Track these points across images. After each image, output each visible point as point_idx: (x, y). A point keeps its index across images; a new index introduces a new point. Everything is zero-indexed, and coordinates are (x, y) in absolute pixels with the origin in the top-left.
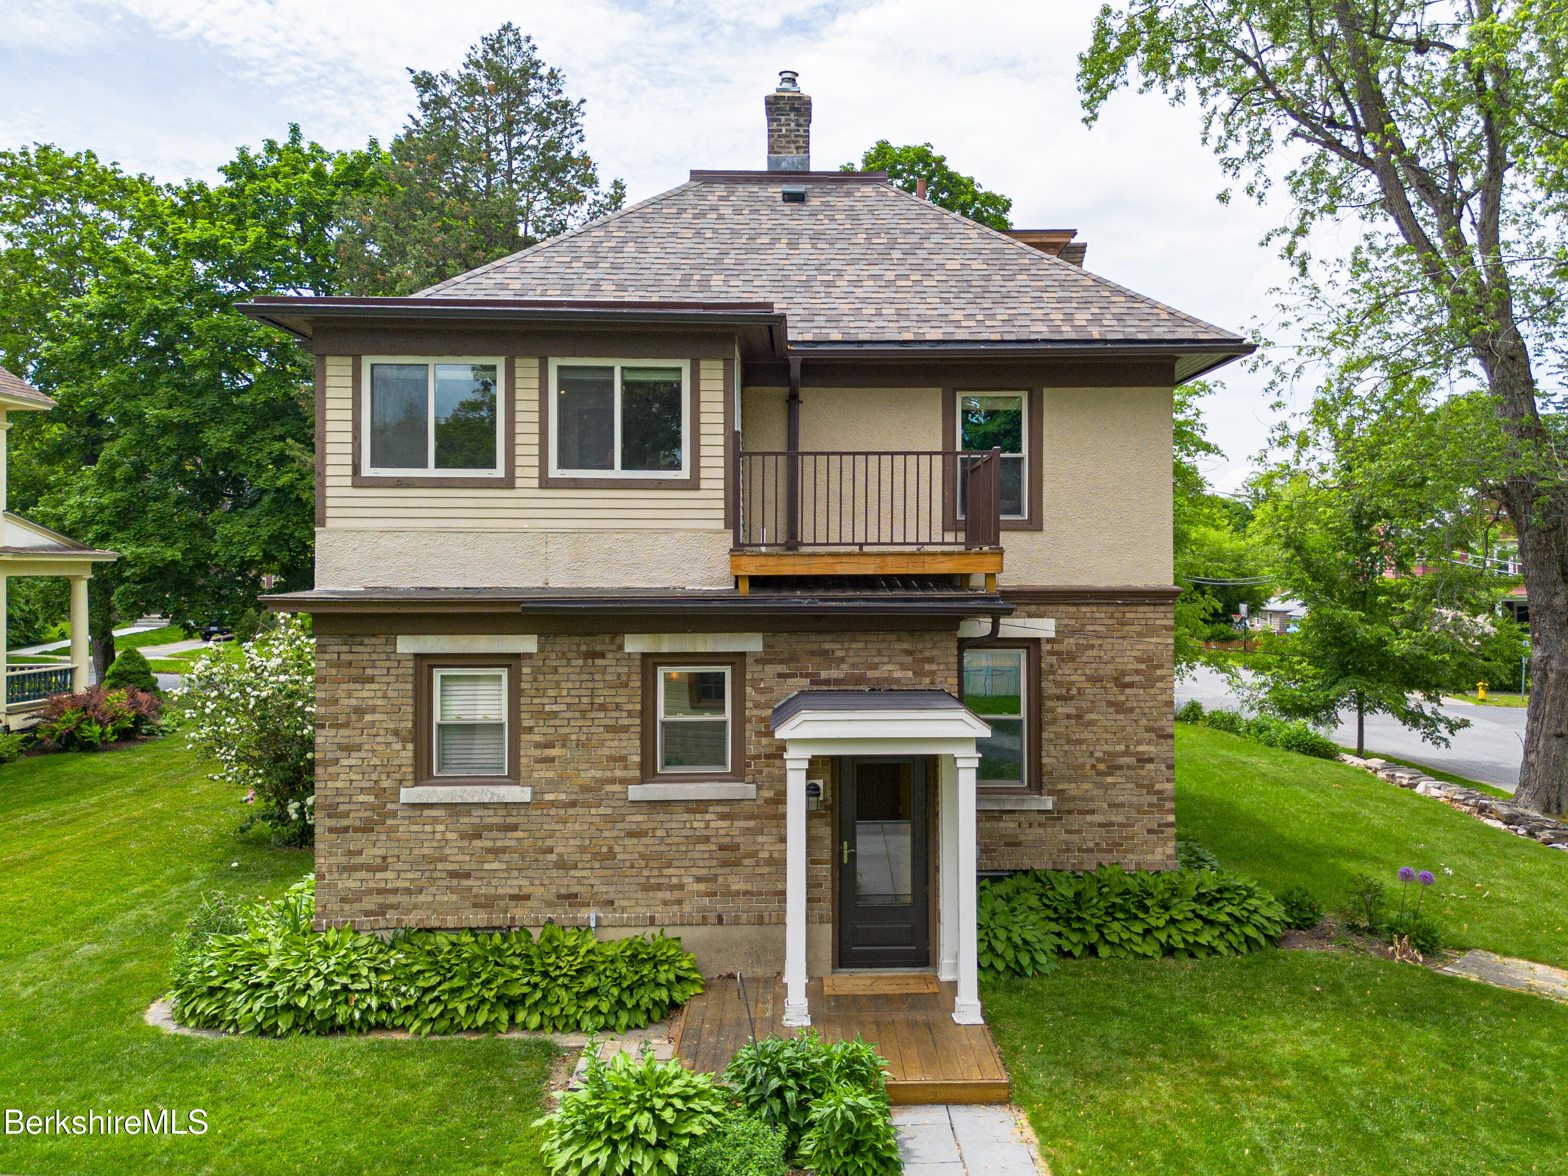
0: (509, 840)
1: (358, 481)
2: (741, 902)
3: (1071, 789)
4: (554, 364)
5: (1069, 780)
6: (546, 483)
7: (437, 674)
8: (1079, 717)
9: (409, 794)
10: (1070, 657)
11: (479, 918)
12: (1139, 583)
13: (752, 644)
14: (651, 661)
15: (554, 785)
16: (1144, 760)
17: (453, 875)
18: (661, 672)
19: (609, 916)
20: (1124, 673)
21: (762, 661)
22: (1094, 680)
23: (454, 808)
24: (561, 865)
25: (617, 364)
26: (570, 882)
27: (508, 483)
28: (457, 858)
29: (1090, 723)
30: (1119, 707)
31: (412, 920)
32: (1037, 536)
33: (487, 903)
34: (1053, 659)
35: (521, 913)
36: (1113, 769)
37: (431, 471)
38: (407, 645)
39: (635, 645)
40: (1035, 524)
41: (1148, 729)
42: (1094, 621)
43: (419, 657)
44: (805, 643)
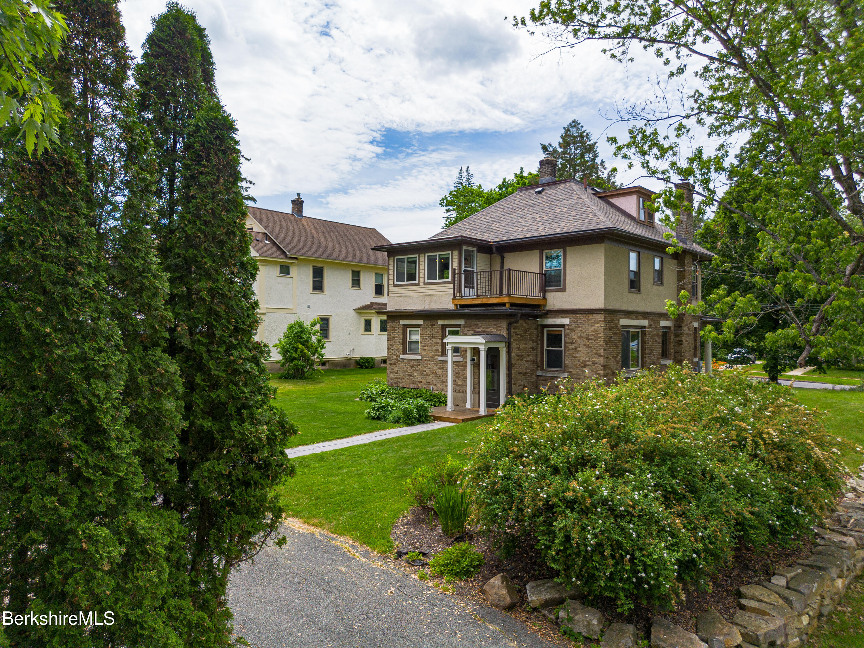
0: (418, 368)
1: (395, 286)
2: (460, 387)
3: (574, 371)
4: (427, 255)
5: (573, 368)
6: (425, 284)
7: (408, 329)
8: (576, 349)
9: (402, 356)
10: (573, 330)
11: (412, 386)
12: (593, 307)
13: (462, 322)
14: (444, 327)
15: (426, 356)
16: (594, 363)
17: (409, 375)
18: (447, 329)
19: (435, 388)
20: (589, 335)
21: (464, 327)
22: (580, 337)
23: (409, 360)
24: (427, 375)
25: (438, 254)
26: (428, 379)
27: (418, 284)
28: (410, 372)
29: (579, 351)
30: (587, 346)
31: (401, 385)
32: (564, 293)
33: (414, 382)
34: (568, 331)
35: (420, 385)
36: (585, 366)
37: (406, 282)
38: (402, 322)
39: (441, 322)
40: (564, 290)
41: (596, 354)
42: (580, 319)
43: (404, 325)
44: (474, 322)
